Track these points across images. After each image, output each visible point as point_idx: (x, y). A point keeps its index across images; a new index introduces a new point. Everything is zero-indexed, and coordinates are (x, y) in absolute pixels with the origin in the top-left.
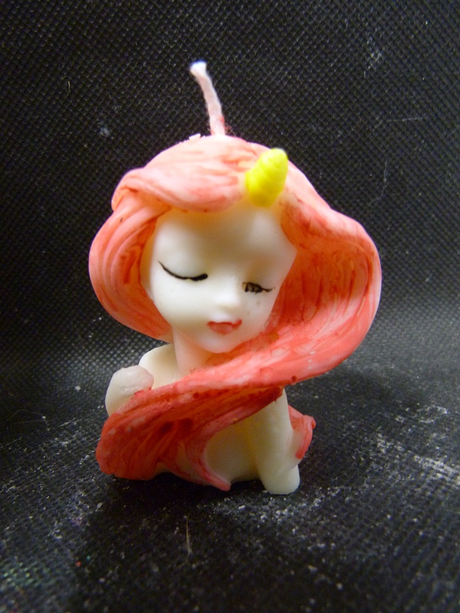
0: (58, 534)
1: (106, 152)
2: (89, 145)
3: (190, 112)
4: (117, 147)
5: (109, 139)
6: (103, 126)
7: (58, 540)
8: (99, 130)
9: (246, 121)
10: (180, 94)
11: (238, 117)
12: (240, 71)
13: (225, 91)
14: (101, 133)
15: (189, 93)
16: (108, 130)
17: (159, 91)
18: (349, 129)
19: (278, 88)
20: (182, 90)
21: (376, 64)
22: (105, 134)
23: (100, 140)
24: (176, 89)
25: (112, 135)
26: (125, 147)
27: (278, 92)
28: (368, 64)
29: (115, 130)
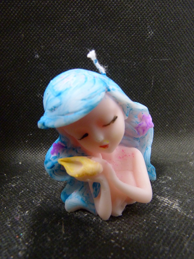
0: (9, 224)
1: (37, 65)
4: (42, 63)
5: (38, 59)
6: (36, 54)
7: (9, 227)
8: (35, 56)
12: (95, 35)
13: (88, 43)
14: (35, 57)
15: (73, 43)
16: (38, 56)
17: (61, 41)
19: (110, 43)
20: (70, 41)
21: (151, 36)
22: (37, 57)
23: (35, 60)
25: (40, 58)
26: (45, 63)
27: (110, 45)
29: (41, 56)
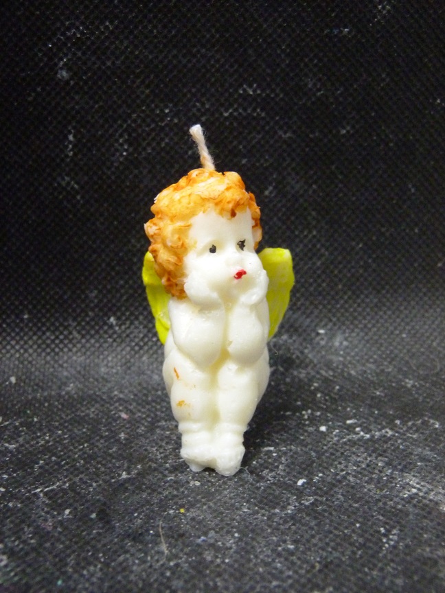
2: (43, 89)
3: (166, 57)
9: (232, 70)
10: (156, 37)
11: (222, 66)
18: (351, 85)
24: (151, 32)
28: (375, 17)
